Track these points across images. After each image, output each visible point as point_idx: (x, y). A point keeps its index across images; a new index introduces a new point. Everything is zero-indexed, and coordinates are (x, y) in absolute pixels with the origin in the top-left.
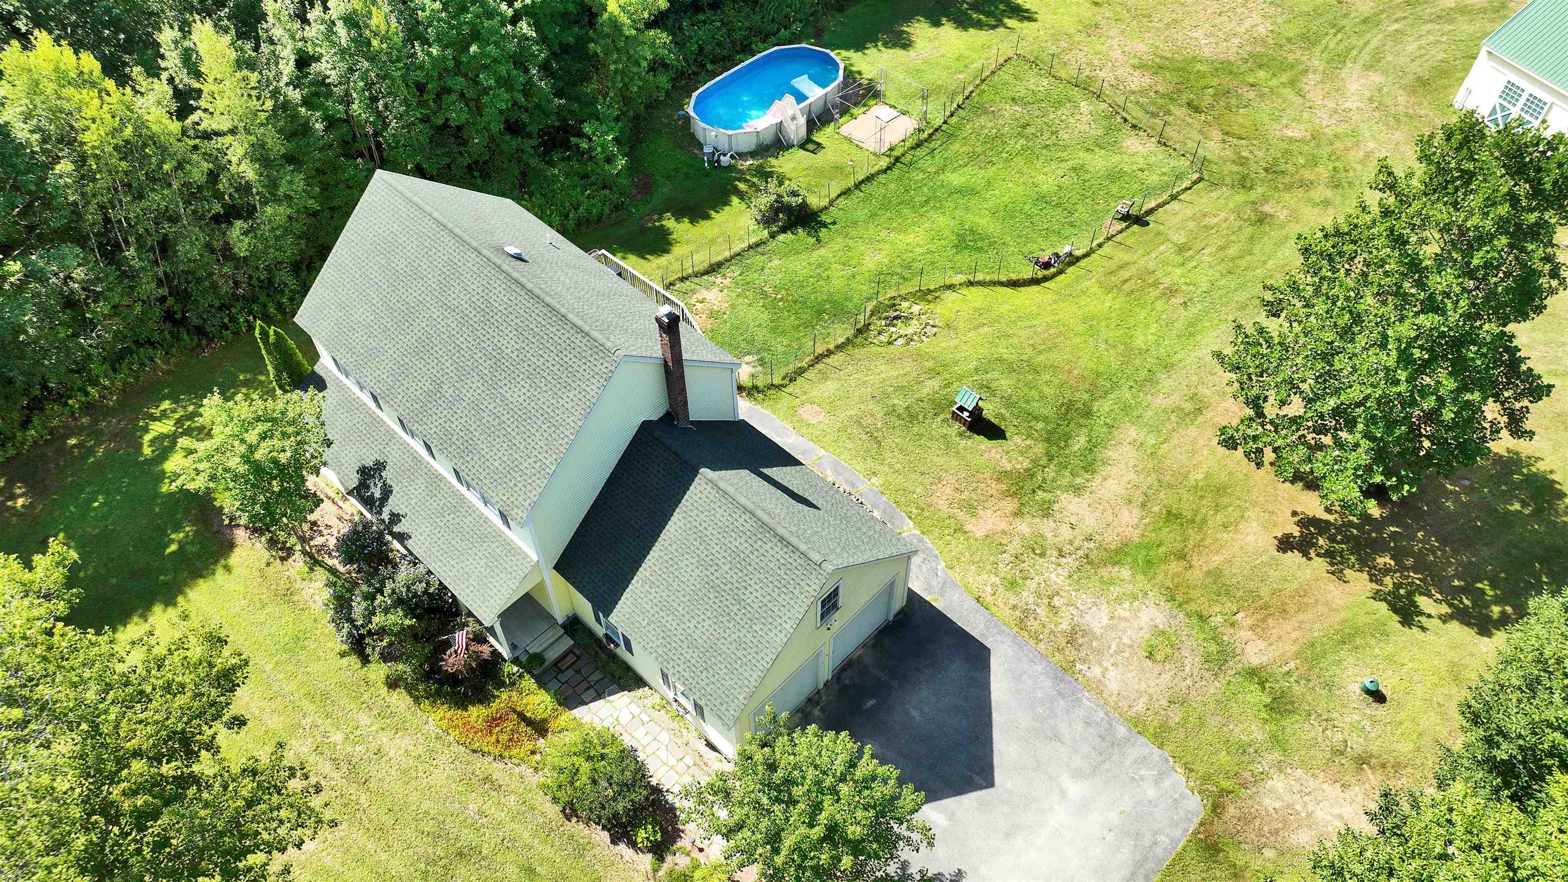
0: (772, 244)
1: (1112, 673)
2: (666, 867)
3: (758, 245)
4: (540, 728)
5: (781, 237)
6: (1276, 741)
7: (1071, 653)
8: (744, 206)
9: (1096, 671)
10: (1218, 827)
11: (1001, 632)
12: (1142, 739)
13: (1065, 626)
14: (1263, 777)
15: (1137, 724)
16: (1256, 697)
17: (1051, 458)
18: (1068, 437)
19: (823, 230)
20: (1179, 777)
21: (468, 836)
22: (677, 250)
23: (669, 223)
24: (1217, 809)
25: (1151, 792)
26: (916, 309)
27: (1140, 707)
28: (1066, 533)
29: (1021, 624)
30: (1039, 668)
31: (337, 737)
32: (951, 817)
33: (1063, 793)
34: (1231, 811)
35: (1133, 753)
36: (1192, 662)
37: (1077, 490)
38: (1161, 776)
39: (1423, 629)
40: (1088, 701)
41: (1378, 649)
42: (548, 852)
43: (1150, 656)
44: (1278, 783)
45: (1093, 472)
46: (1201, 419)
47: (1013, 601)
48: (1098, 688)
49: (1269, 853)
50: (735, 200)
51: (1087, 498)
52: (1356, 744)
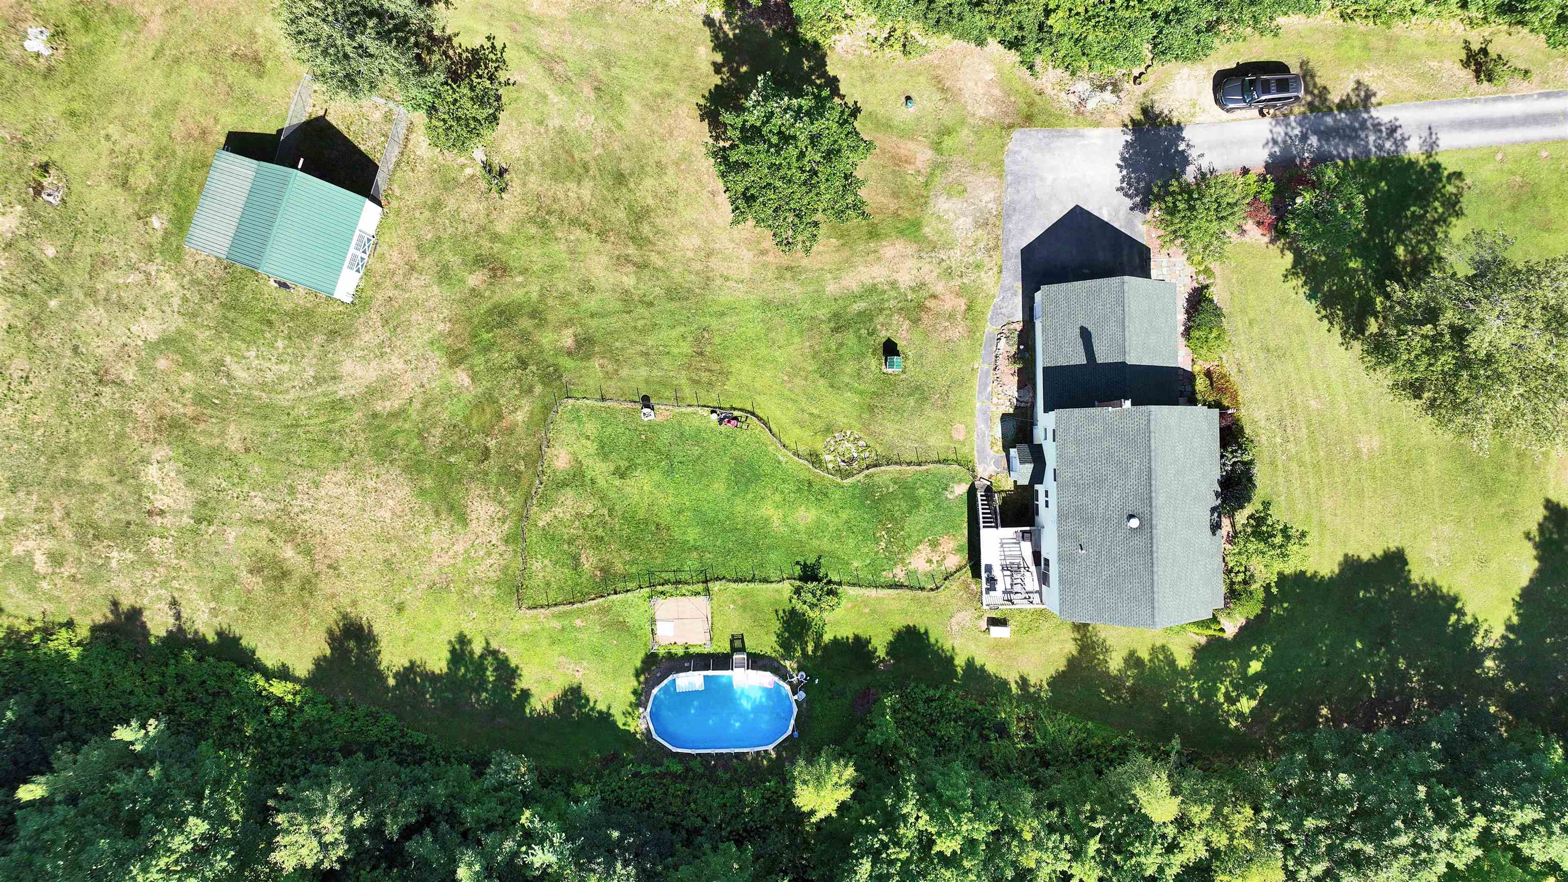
0: (846, 579)
1: (986, 198)
2: (1208, 282)
3: (854, 585)
4: (1208, 374)
5: (836, 578)
6: (963, 122)
7: (992, 220)
8: (826, 628)
9: (990, 205)
10: (1019, 120)
11: (1008, 252)
12: (1005, 168)
13: (980, 232)
14: (981, 118)
15: (1000, 176)
16: (948, 142)
17: (881, 310)
18: (860, 314)
19: (808, 562)
20: (1011, 146)
21: (1261, 356)
22: (899, 622)
23: (881, 653)
24: (1011, 126)
25: (1025, 152)
26: (829, 458)
27: (992, 179)
28: (926, 268)
29: (996, 247)
30: (1010, 226)
31: (1278, 440)
32: (1100, 208)
33: (1054, 180)
34: (1007, 121)
35: (1015, 168)
36: (953, 175)
37: (893, 284)
38: (1015, 153)
39: (856, 103)
40: (1007, 200)
41: (881, 111)
42: (1240, 325)
43: (965, 190)
44: (981, 112)
45: (874, 285)
46: (793, 264)
47: (988, 259)
48: (998, 200)
49: (1013, 99)
50: (827, 638)
51: (895, 276)
52: (937, 96)
